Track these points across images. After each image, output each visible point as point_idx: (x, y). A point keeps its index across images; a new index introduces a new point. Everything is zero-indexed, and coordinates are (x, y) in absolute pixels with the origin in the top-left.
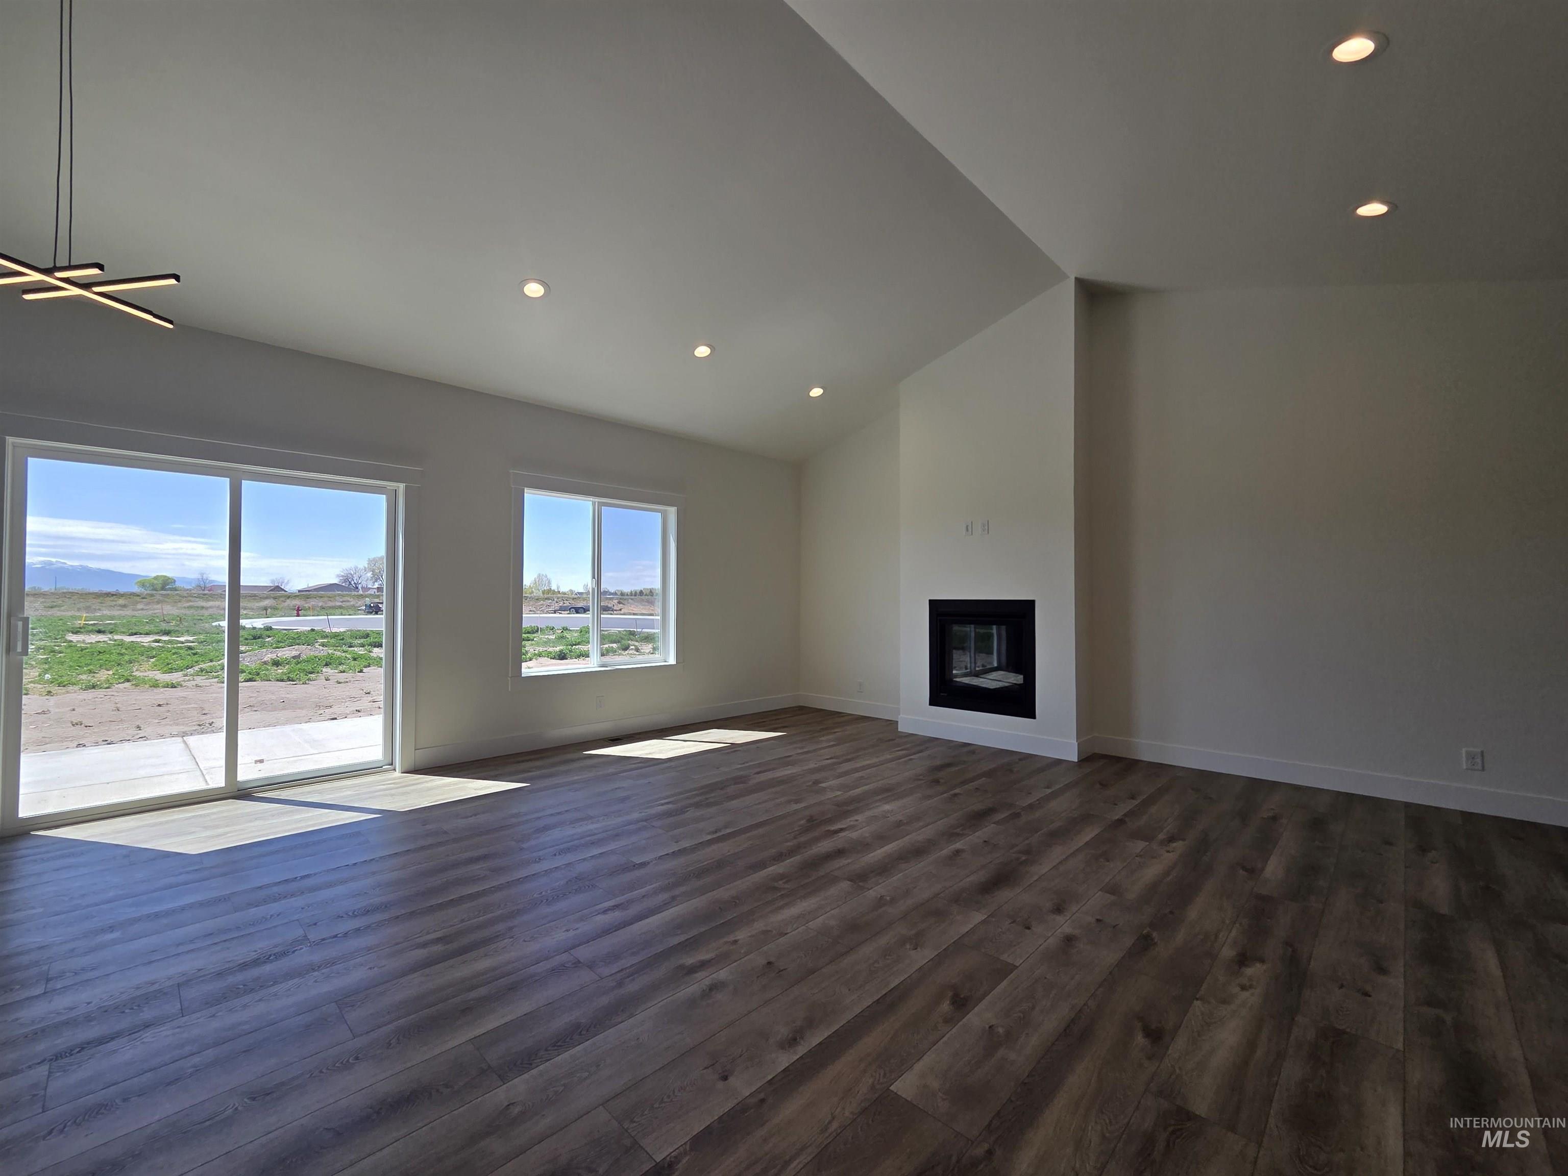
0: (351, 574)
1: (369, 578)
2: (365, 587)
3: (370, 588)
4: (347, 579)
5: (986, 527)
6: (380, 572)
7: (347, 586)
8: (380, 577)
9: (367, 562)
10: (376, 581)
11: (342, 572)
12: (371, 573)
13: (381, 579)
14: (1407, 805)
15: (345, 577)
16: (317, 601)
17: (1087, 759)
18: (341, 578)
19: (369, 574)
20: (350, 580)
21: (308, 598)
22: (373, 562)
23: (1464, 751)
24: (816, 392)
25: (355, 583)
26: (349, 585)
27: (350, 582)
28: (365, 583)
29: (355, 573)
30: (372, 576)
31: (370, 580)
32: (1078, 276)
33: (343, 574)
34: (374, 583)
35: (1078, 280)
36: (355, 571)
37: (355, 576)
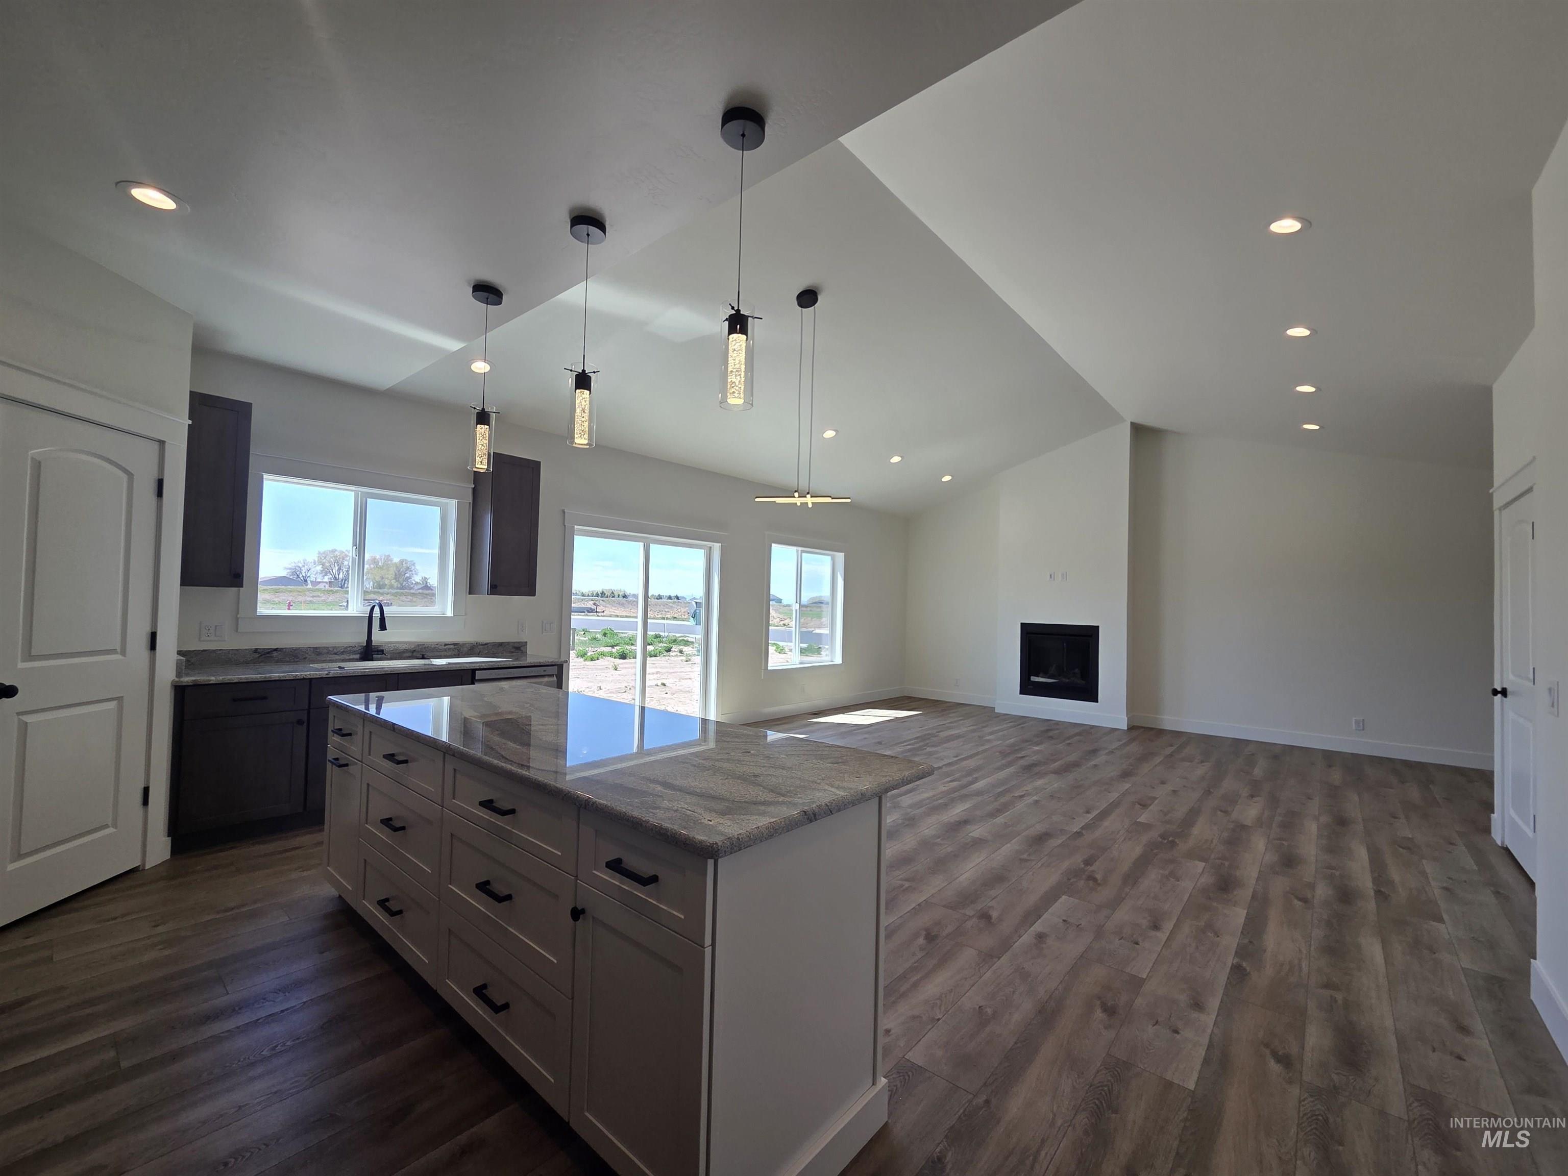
0: (299, 567)
1: (319, 571)
2: (314, 580)
3: (320, 582)
4: (296, 572)
5: (1065, 576)
6: (330, 565)
7: (294, 579)
8: (331, 571)
9: (317, 555)
10: (326, 574)
11: (290, 564)
12: (321, 566)
13: (332, 573)
14: (1323, 751)
15: (294, 569)
16: (286, 595)
17: (1131, 728)
18: (288, 571)
19: (319, 568)
20: (298, 573)
21: (277, 592)
22: (323, 555)
23: (1354, 719)
24: (947, 478)
25: (303, 577)
26: (297, 578)
27: (297, 575)
28: (314, 576)
29: (304, 566)
30: (322, 569)
31: (320, 574)
32: (1133, 421)
33: (290, 566)
34: (324, 576)
35: (1132, 423)
36: (303, 564)
37: (303, 569)
